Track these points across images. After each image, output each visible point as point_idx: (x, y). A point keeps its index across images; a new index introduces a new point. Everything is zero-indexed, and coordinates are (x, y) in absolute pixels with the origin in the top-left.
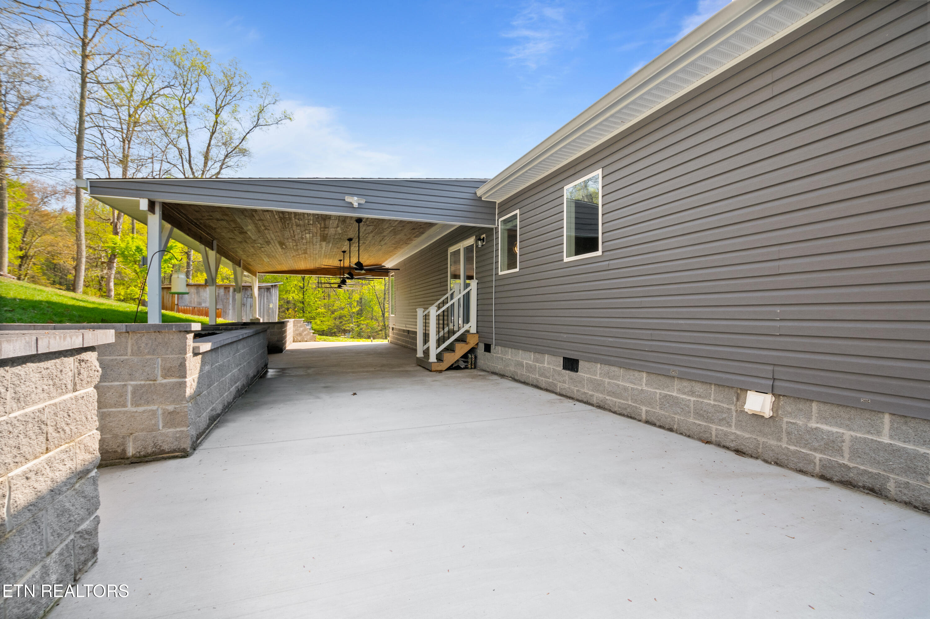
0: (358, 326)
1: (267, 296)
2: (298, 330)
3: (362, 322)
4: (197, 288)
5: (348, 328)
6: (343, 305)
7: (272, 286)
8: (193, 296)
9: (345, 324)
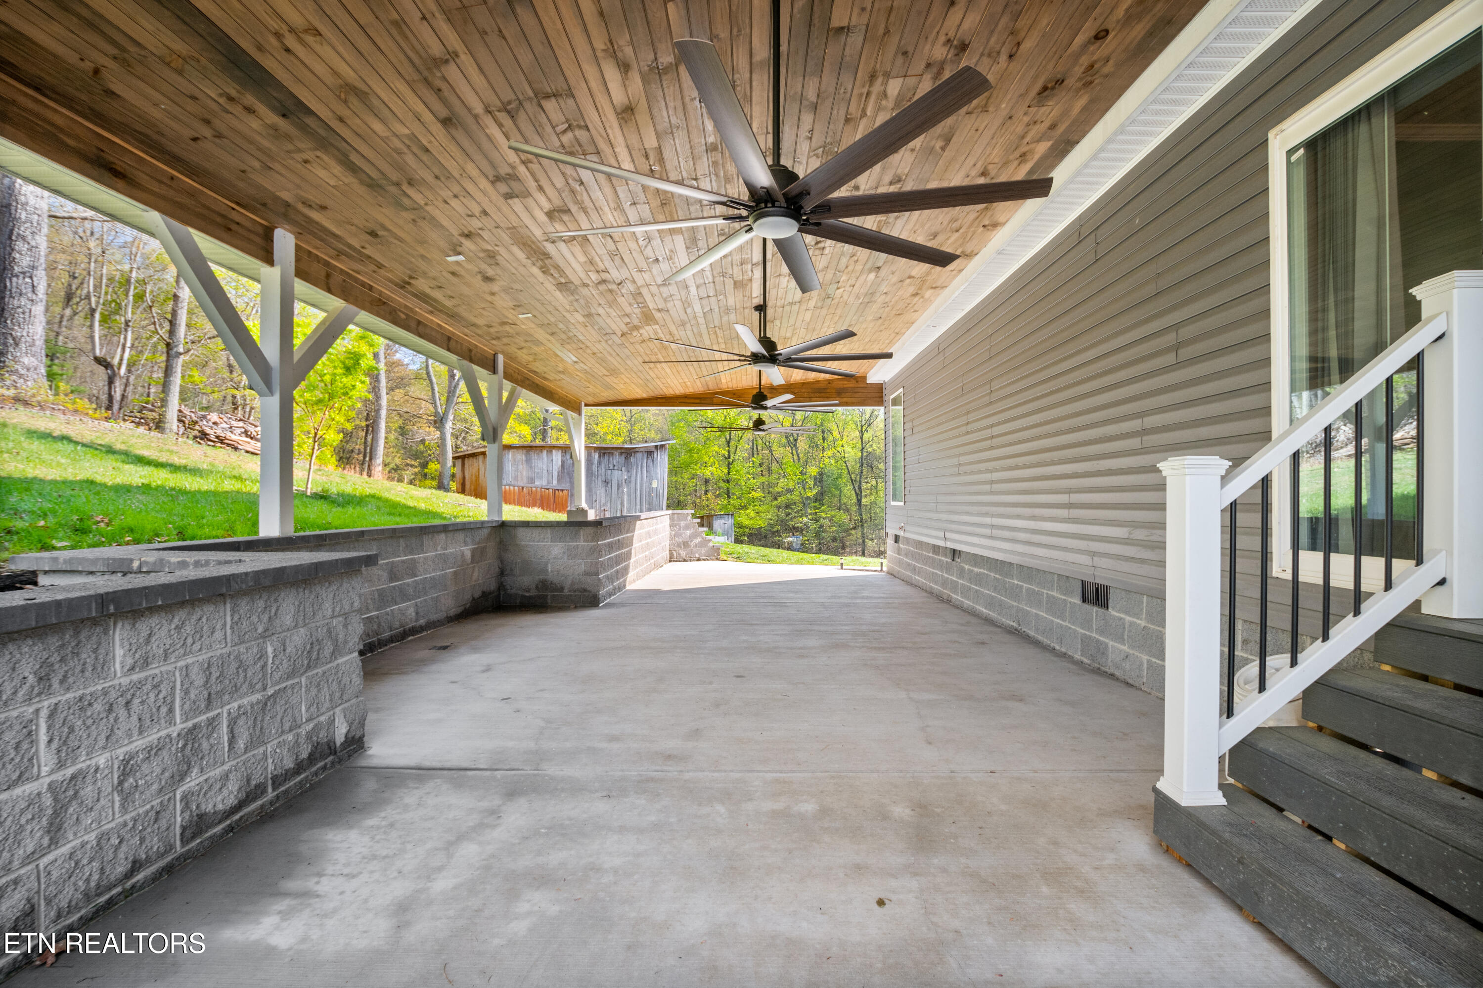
0: (817, 521)
1: (648, 466)
2: (680, 535)
3: (823, 515)
4: (528, 452)
5: (799, 525)
6: (791, 486)
7: (656, 447)
8: (520, 467)
9: (795, 517)
